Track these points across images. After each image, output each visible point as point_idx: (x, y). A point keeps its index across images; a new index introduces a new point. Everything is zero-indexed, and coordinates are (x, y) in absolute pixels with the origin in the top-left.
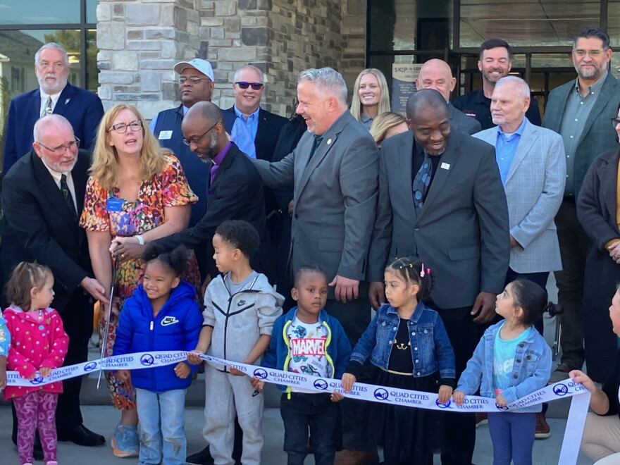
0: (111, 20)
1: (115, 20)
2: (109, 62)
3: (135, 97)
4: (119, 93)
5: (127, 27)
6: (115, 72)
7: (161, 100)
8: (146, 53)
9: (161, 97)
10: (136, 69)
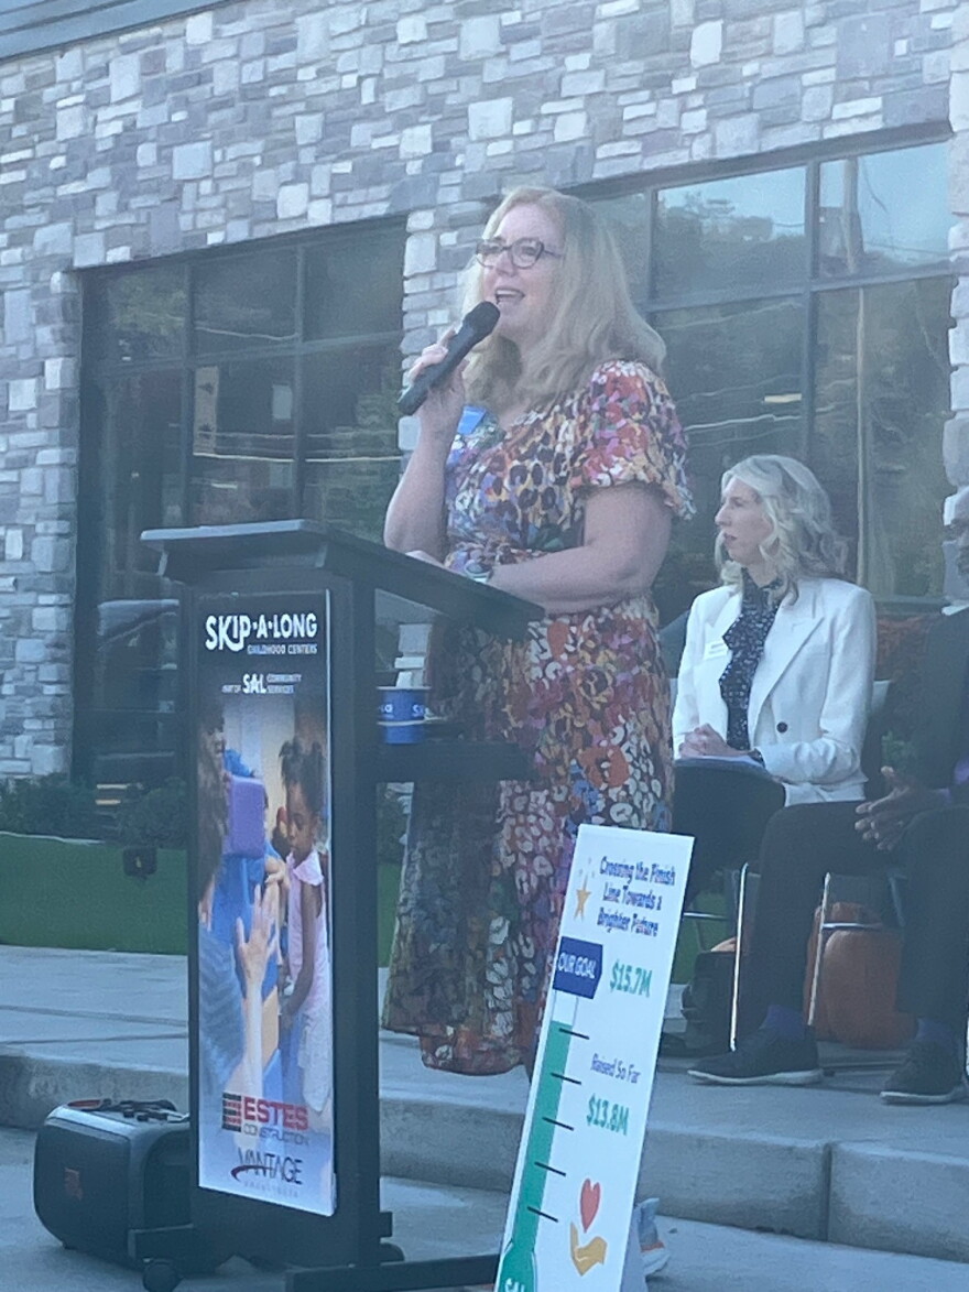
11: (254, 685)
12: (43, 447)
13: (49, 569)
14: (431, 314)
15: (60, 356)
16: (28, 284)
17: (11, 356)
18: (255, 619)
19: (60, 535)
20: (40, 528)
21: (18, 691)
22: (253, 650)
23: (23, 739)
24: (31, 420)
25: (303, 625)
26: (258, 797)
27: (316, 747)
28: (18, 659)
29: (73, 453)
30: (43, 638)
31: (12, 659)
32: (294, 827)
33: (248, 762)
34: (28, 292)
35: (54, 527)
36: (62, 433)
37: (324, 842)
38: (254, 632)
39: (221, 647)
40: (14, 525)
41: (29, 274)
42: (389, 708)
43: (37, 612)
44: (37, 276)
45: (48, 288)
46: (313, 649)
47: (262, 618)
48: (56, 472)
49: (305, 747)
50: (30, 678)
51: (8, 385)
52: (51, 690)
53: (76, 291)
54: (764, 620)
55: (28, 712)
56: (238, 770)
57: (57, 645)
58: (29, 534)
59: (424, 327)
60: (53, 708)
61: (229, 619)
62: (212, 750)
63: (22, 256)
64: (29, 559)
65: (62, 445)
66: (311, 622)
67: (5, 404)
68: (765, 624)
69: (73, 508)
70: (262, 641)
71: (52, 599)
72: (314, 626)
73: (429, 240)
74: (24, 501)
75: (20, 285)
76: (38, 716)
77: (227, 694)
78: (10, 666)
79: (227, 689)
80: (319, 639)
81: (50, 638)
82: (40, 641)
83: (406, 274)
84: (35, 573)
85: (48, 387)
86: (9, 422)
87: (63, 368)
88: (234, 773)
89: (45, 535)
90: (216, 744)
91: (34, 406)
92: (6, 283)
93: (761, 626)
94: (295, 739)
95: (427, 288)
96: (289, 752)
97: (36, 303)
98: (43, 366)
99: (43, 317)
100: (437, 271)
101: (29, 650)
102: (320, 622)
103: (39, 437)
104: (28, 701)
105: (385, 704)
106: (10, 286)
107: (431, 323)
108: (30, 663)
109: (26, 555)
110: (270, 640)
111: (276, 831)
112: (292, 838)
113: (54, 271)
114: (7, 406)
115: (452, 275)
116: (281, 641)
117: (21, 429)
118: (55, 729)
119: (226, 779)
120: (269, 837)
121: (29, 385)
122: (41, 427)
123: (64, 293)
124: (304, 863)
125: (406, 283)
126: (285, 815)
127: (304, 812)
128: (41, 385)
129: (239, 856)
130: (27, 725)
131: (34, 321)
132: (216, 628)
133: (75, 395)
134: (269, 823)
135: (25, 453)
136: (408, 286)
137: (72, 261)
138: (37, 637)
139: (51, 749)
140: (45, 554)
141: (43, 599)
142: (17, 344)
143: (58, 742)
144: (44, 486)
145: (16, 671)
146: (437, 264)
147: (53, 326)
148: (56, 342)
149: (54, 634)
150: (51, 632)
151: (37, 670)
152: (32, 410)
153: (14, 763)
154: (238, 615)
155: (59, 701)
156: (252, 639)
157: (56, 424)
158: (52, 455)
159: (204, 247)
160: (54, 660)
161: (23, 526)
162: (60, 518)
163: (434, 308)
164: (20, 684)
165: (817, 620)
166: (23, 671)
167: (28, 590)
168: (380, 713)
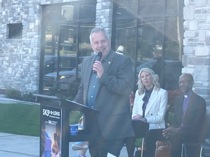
0: (189, 5)
1: (191, 4)
2: (188, 26)
3: (196, 44)
4: (191, 42)
5: (195, 8)
6: (190, 31)
7: (205, 45)
8: (201, 21)
9: (205, 44)
10: (197, 30)
11: (50, 122)
12: (35, 35)
13: (36, 55)
14: (101, 16)
15: (38, 19)
16: (33, 7)
17: (29, 19)
18: (50, 111)
19: (38, 50)
20: (34, 48)
21: (30, 76)
22: (50, 116)
23: (31, 84)
24: (33, 30)
25: (57, 114)
26: (50, 142)
27: (59, 135)
28: (30, 70)
29: (40, 36)
30: (34, 67)
31: (29, 70)
32: (56, 148)
33: (49, 135)
34: (33, 8)
35: (37, 48)
36: (38, 33)
37: (60, 152)
38: (50, 113)
39: (45, 115)
40: (30, 48)
41: (33, 5)
42: (71, 129)
43: (34, 63)
44: (34, 5)
45: (36, 8)
46: (59, 118)
47: (51, 111)
48: (37, 39)
49: (58, 135)
50: (32, 74)
51: (29, 24)
52: (35, 76)
53: (41, 8)
54: (149, 96)
55: (32, 79)
56: (48, 137)
57: (37, 68)
58: (32, 49)
59: (99, 18)
60: (36, 79)
61: (46, 110)
62: (43, 132)
63: (32, 2)
64: (32, 54)
65: (38, 34)
66: (59, 113)
67: (28, 27)
68: (149, 97)
69: (40, 45)
70: (51, 115)
71: (36, 61)
72: (59, 114)
73: (100, 4)
74: (32, 44)
75: (31, 7)
76: (33, 80)
77: (46, 123)
78: (29, 72)
79: (46, 122)
80: (60, 116)
81: (35, 67)
82: (34, 68)
83: (97, 9)
84: (33, 56)
85: (36, 24)
86: (29, 30)
87: (39, 21)
88: (47, 137)
89: (35, 50)
90: (44, 131)
91: (34, 28)
92: (29, 6)
93: (148, 97)
94: (56, 133)
95: (100, 12)
96: (55, 135)
97: (34, 10)
98: (35, 21)
99: (35, 13)
100: (102, 9)
101: (32, 69)
102: (60, 113)
103: (34, 33)
104: (32, 78)
105: (71, 128)
106: (30, 7)
107: (100, 18)
108: (32, 71)
109: (32, 53)
110: (53, 115)
111: (53, 148)
112: (55, 150)
113: (37, 5)
114: (29, 27)
115: (104, 10)
116: (54, 115)
117: (31, 31)
118: (36, 83)
119: (46, 137)
120: (52, 149)
121: (33, 24)
122: (35, 31)
123: (39, 9)
124: (57, 155)
125: (96, 11)
126: (54, 146)
127: (57, 146)
128: (35, 24)
129: (47, 151)
130: (32, 82)
131: (34, 13)
132: (44, 111)
133: (40, 26)
134: (52, 147)
135: (32, 35)
136: (97, 11)
137: (40, 3)
138: (33, 67)
139: (35, 86)
140: (35, 53)
141: (35, 61)
142: (31, 17)
143: (37, 85)
144: (35, 42)
145: (30, 72)
146: (102, 8)
147: (37, 14)
148: (37, 17)
149: (36, 67)
150: (36, 66)
151: (33, 73)
152: (33, 28)
153: (29, 88)
154: (48, 110)
155: (37, 78)
156: (50, 114)
157: (37, 31)
158: (36, 36)
159: (62, 2)
160: (37, 71)
161: (31, 48)
162: (38, 47)
163: (101, 15)
164: (30, 75)
165: (158, 96)
166: (31, 73)
167: (32, 59)
168: (70, 130)
